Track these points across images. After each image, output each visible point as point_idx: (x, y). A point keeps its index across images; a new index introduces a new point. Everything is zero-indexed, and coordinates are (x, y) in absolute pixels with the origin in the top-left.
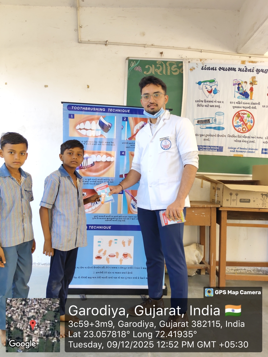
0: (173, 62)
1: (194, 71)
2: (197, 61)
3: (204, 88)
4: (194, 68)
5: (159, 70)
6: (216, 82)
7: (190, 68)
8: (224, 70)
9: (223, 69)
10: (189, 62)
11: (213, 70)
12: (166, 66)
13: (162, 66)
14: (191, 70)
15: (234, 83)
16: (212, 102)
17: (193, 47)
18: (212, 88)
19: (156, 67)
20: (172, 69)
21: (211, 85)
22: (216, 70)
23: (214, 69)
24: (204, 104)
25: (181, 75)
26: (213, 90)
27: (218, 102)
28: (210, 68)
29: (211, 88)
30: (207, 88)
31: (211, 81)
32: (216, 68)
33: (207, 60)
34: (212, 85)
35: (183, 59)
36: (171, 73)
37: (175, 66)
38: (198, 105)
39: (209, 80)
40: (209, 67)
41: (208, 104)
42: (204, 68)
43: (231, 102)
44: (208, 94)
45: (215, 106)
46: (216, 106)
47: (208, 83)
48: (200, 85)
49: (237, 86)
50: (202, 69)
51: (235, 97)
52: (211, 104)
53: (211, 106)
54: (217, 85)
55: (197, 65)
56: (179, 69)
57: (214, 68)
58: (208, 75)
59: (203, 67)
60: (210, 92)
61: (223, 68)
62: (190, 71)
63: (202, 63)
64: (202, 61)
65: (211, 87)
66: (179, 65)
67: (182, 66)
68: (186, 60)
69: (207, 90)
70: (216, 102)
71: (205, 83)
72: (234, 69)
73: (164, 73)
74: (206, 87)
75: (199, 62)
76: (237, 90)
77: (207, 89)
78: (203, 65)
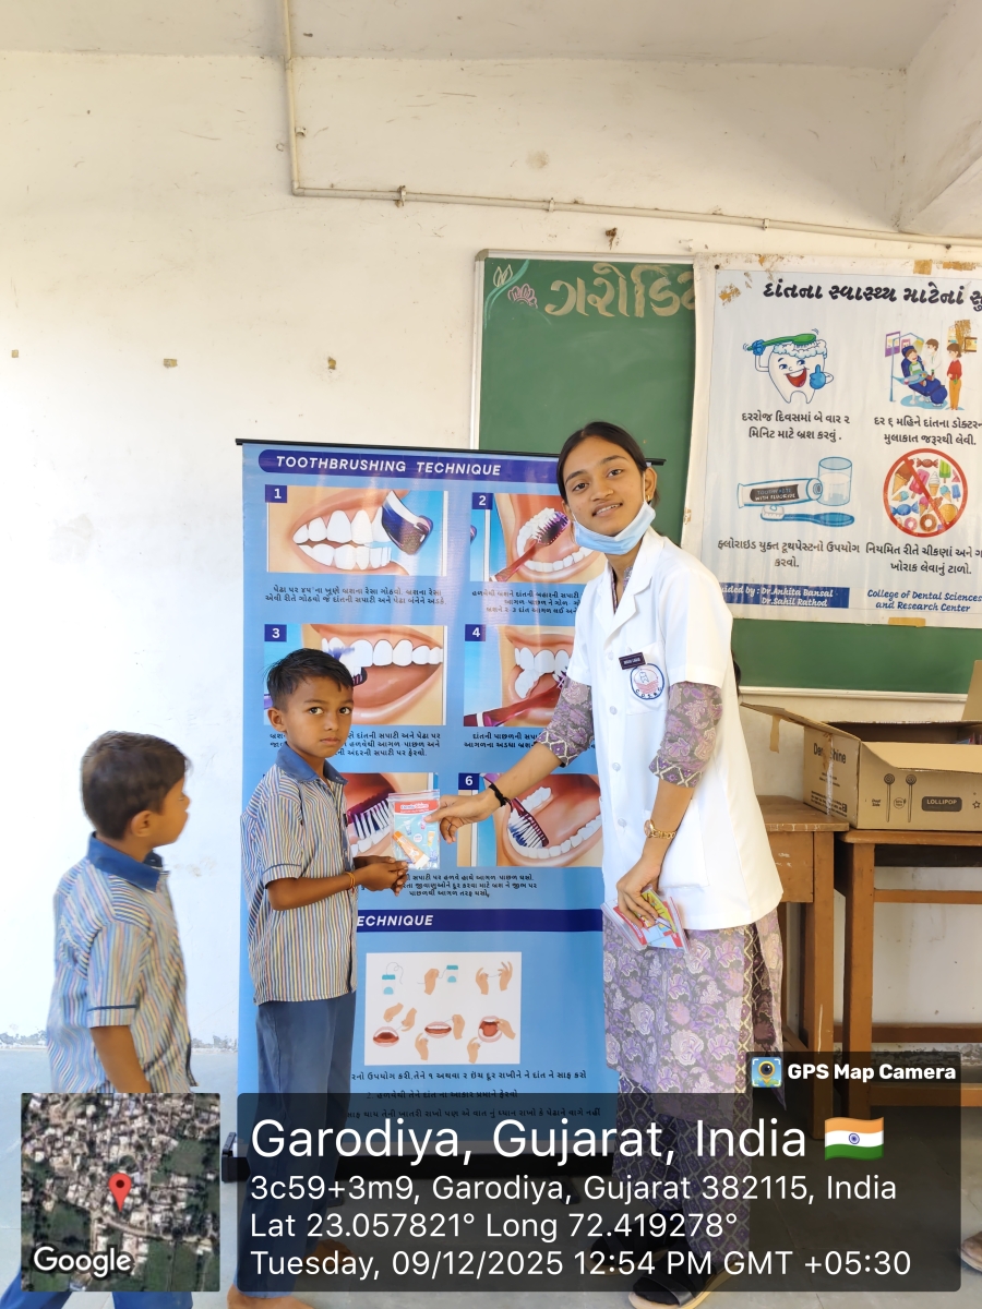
0: (656, 268)
1: (736, 300)
2: (748, 264)
3: (775, 364)
4: (737, 291)
5: (602, 297)
6: (822, 344)
7: (719, 291)
8: (850, 298)
9: (847, 293)
10: (717, 267)
11: (810, 296)
12: (630, 285)
13: (615, 284)
14: (725, 296)
15: (890, 345)
16: (807, 418)
17: (730, 208)
18: (806, 365)
19: (590, 288)
20: (653, 295)
21: (801, 354)
22: (819, 296)
23: (814, 292)
24: (774, 426)
25: (688, 318)
26: (809, 372)
27: (829, 419)
28: (797, 291)
29: (802, 367)
30: (785, 366)
31: (800, 339)
32: (819, 288)
33: (785, 260)
34: (806, 353)
35: (694, 257)
36: (648, 308)
37: (664, 282)
38: (753, 433)
39: (793, 333)
40: (795, 287)
41: (791, 428)
42: (774, 289)
43: (880, 420)
44: (789, 388)
45: (816, 435)
46: (820, 434)
47: (790, 347)
48: (760, 354)
49: (900, 357)
50: (767, 294)
51: (891, 400)
52: (802, 426)
53: (803, 436)
54: (825, 355)
55: (746, 279)
56: (680, 296)
57: (811, 288)
58: (791, 317)
59: (769, 286)
60: (798, 381)
61: (845, 288)
62: (721, 300)
63: (768, 271)
64: (767, 265)
65: (803, 362)
66: (680, 278)
67: (691, 282)
68: (707, 258)
69: (788, 375)
70: (820, 419)
71: (780, 348)
72: (889, 294)
73: (623, 308)
74: (782, 362)
75: (755, 266)
76: (899, 373)
77: (786, 371)
78: (771, 277)
